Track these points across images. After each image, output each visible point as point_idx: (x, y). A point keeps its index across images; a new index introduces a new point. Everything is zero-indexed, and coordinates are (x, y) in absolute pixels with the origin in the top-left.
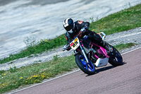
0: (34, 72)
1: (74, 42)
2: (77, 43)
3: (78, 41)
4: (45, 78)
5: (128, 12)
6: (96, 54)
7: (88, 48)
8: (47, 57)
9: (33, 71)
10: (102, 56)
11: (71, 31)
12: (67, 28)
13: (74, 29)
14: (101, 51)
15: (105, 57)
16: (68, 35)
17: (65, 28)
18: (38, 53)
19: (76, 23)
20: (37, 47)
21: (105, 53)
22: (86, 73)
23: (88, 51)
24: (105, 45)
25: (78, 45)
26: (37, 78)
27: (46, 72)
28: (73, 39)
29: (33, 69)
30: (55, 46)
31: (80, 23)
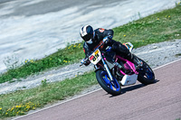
0: (17, 102)
1: (94, 54)
2: (97, 56)
3: (99, 54)
4: (30, 109)
5: (137, 25)
6: (122, 69)
7: (112, 62)
8: (33, 82)
9: (16, 100)
10: (129, 72)
11: (90, 42)
13: (94, 39)
14: (127, 65)
15: (133, 73)
16: (86, 46)
17: (83, 37)
18: (22, 77)
19: (97, 31)
20: (20, 70)
21: (133, 68)
23: (112, 66)
24: (133, 59)
25: (100, 58)
26: (20, 109)
27: (32, 101)
28: (93, 51)
29: (16, 97)
30: (43, 68)
31: (101, 31)
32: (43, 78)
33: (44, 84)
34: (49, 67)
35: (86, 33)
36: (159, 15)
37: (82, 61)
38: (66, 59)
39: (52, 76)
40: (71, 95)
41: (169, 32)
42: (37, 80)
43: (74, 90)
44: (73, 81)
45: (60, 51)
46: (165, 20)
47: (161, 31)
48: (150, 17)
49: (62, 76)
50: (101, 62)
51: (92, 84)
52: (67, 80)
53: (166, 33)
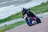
2: (26, 16)
3: (26, 15)
6: (32, 19)
7: (30, 17)
10: (34, 20)
11: (24, 12)
12: (23, 11)
13: (25, 11)
16: (23, 13)
17: (22, 11)
19: (26, 9)
22: (29, 25)
23: (30, 18)
27: (2, 30)
28: (25, 14)
30: (5, 21)
31: (27, 9)
32: (5, 24)
33: (5, 25)
34: (7, 21)
35: (23, 10)
36: (36, 7)
37: (22, 17)
38: (11, 19)
39: (7, 23)
40: (12, 28)
41: (38, 11)
42: (3, 24)
43: (13, 27)
44: (13, 25)
45: (9, 16)
46: (37, 8)
47: (36, 11)
48: (33, 7)
49: (10, 23)
50: (27, 17)
51: (18, 25)
52: (11, 24)
53: (38, 12)
